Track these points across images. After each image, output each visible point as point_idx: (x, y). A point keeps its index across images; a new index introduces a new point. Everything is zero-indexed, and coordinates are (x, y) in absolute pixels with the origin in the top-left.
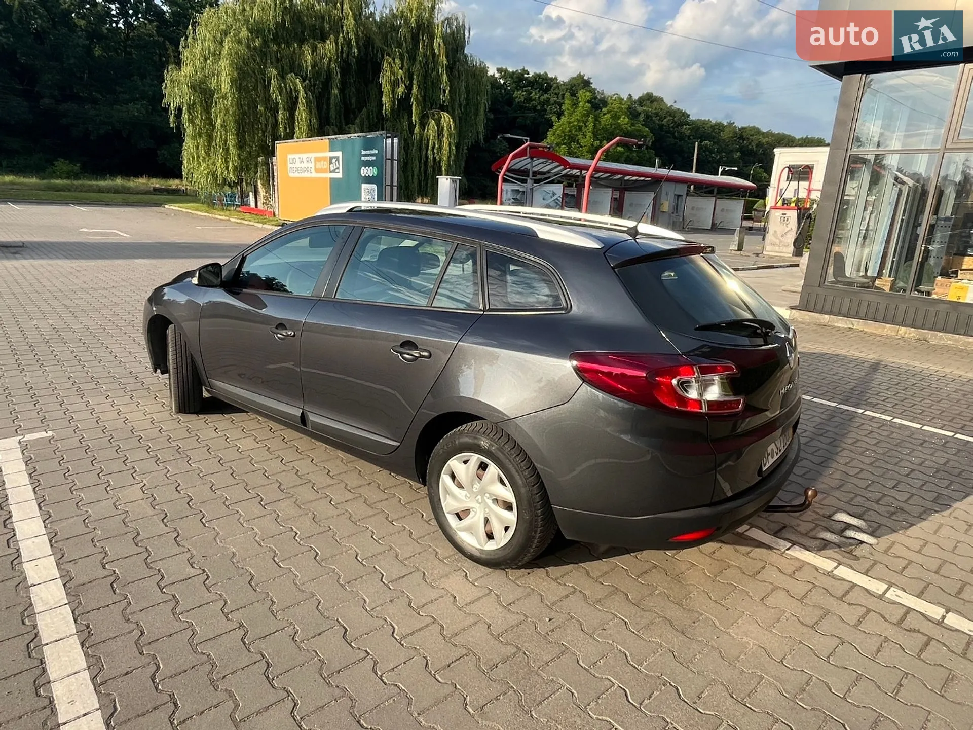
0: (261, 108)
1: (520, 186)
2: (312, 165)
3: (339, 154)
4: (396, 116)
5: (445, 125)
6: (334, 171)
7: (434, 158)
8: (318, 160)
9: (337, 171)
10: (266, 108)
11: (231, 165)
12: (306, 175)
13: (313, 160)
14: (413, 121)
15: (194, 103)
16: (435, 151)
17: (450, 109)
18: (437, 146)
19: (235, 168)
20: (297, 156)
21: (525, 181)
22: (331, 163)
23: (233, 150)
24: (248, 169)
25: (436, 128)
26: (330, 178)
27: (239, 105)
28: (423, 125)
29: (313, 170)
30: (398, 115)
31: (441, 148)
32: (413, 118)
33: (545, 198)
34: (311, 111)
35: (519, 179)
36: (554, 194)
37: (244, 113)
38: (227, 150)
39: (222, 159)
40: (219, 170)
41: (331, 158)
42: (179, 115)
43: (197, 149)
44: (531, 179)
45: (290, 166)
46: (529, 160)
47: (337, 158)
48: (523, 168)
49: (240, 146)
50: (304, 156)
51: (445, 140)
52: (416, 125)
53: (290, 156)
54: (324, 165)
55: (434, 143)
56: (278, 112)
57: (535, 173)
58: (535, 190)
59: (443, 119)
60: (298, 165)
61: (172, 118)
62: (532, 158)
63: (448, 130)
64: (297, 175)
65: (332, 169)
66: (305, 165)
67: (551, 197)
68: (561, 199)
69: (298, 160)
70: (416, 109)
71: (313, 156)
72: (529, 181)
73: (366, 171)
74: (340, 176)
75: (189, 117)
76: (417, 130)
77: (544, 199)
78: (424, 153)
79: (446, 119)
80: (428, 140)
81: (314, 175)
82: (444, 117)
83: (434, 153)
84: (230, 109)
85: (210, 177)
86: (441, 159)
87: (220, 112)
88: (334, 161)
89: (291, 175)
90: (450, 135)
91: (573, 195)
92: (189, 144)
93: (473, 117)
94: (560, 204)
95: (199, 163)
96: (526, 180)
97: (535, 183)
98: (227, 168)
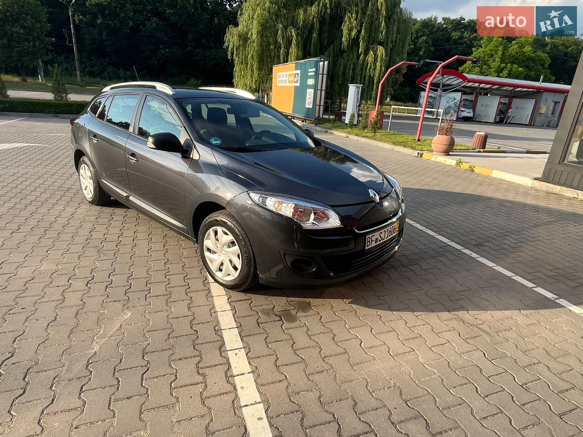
0: (272, 47)
1: (433, 94)
2: (287, 79)
3: (299, 72)
4: (350, 50)
5: (379, 54)
6: (296, 82)
7: (370, 75)
8: (290, 75)
9: (297, 82)
10: (275, 47)
11: (254, 80)
12: (284, 84)
13: (288, 76)
14: (360, 52)
15: (239, 46)
16: (371, 70)
17: (385, 44)
18: (372, 67)
19: (256, 81)
20: (281, 74)
21: (436, 90)
22: (295, 77)
23: (256, 72)
24: (263, 82)
25: (373, 56)
26: (295, 86)
27: (261, 45)
28: (366, 53)
29: (287, 82)
30: (352, 49)
31: (375, 69)
32: (360, 50)
33: (449, 101)
34: (299, 48)
35: (433, 89)
36: (455, 99)
37: (263, 50)
38: (252, 71)
39: (250, 76)
40: (249, 82)
41: (296, 74)
42: (232, 54)
43: (240, 71)
44: (441, 89)
45: (278, 79)
46: (441, 77)
47: (298, 74)
48: (438, 82)
49: (260, 69)
50: (284, 73)
51: (378, 64)
52: (361, 54)
53: (279, 74)
54: (292, 78)
55: (371, 66)
56: (281, 50)
57: (444, 85)
58: (443, 96)
59: (379, 50)
60: (281, 79)
61: (229, 54)
62: (443, 75)
63: (381, 57)
64: (281, 85)
65: (296, 81)
66: (284, 79)
67: (453, 101)
68: (459, 103)
69: (281, 75)
70: (362, 45)
71: (288, 73)
72: (439, 90)
73: (309, 81)
74: (298, 84)
75: (236, 53)
76: (362, 57)
77: (447, 102)
78: (364, 72)
79: (381, 50)
80: (368, 64)
81: (288, 84)
82: (380, 49)
83: (370, 72)
84: (256, 48)
85: (245, 86)
86: (374, 75)
87: (251, 50)
88: (297, 75)
89: (278, 85)
90: (382, 60)
91: (472, 101)
92: (237, 68)
93: (400, 49)
94: (458, 106)
95: (240, 78)
96: (438, 89)
97: (443, 92)
98: (252, 82)
